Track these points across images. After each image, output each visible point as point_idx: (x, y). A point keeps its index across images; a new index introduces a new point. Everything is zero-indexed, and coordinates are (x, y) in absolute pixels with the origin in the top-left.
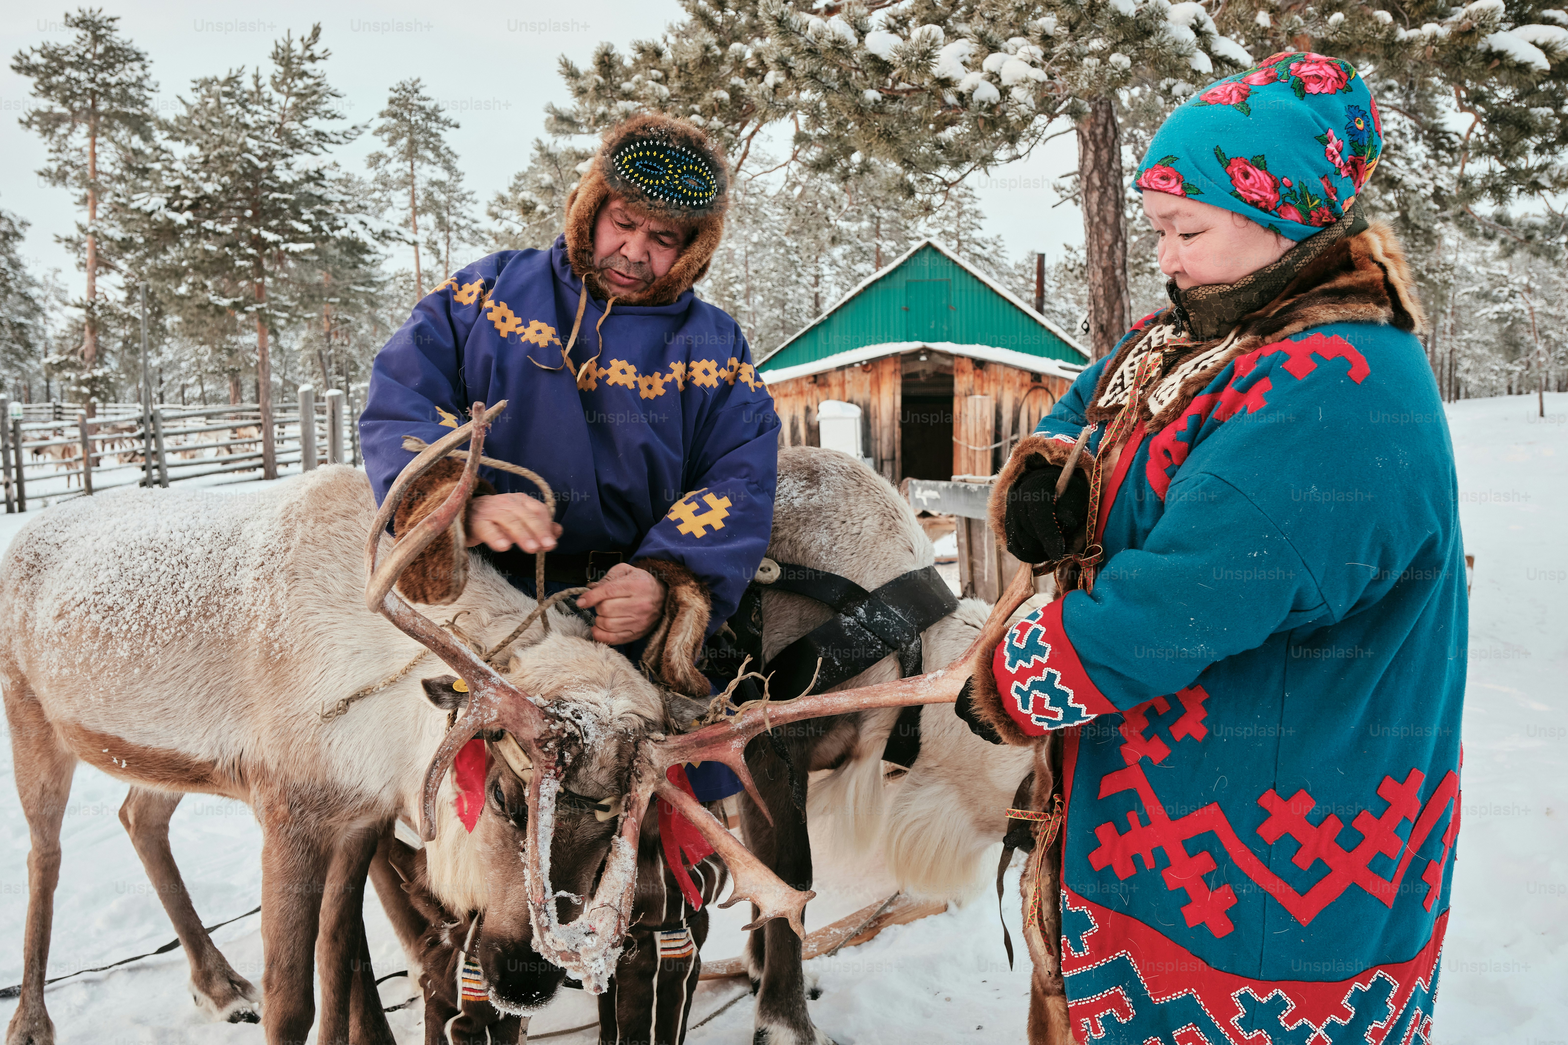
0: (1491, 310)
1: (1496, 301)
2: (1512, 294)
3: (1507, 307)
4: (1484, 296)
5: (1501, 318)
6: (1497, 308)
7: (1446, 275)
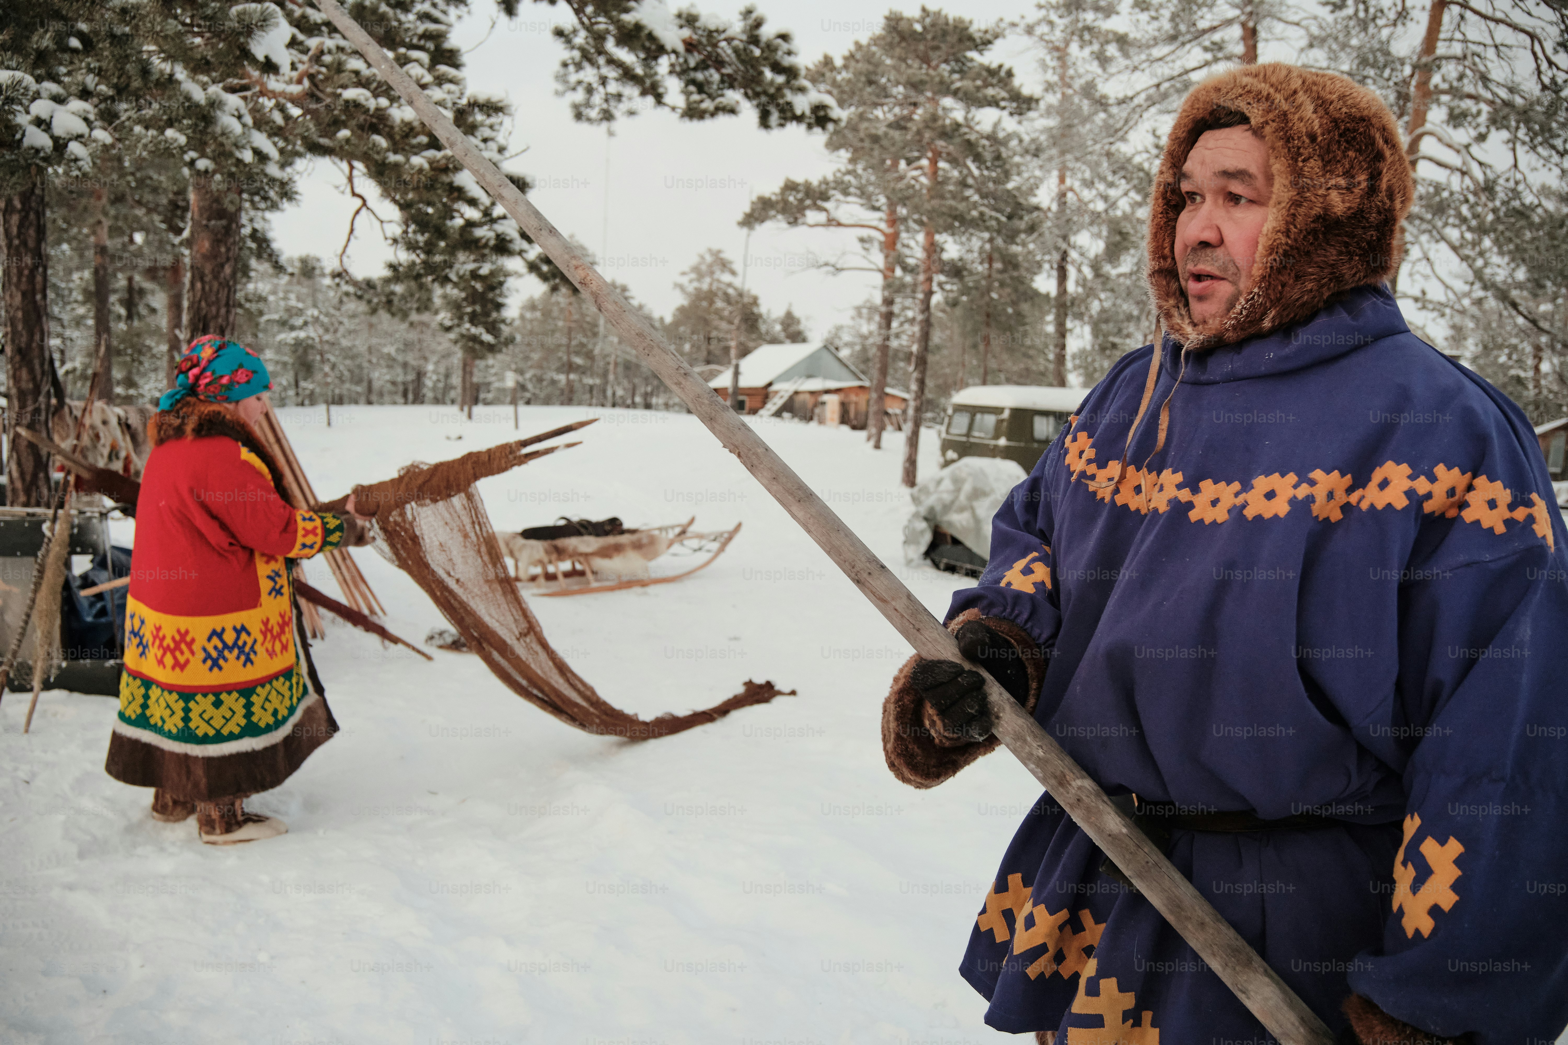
0: (288, 337)
1: (293, 328)
2: (306, 323)
3: (302, 334)
4: (283, 324)
5: (298, 343)
6: (294, 334)
7: (261, 305)
